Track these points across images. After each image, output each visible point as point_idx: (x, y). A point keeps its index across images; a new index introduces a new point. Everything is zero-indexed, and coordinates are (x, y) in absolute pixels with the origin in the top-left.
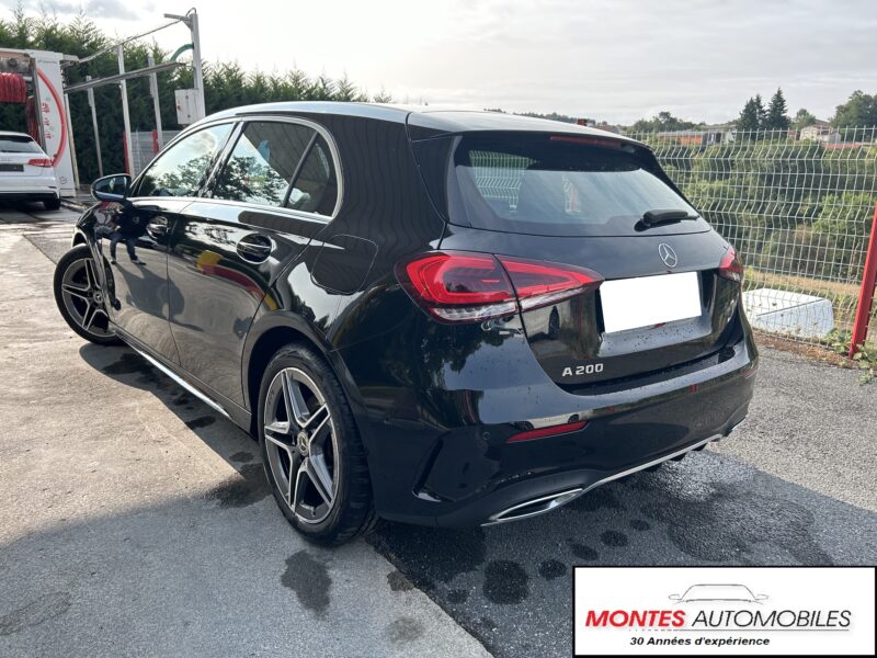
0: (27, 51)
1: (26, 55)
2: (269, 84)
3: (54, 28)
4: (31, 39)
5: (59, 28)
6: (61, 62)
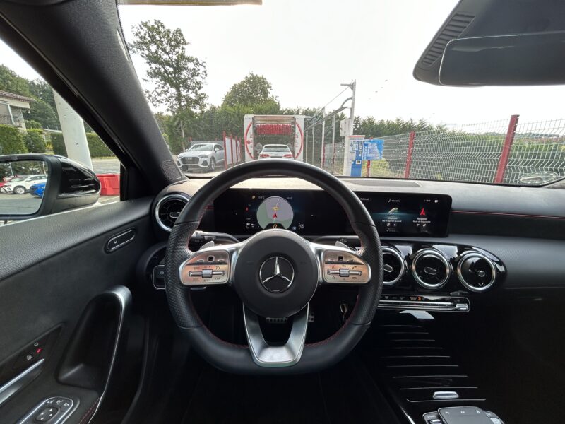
1: (294, 117)
6: (304, 119)
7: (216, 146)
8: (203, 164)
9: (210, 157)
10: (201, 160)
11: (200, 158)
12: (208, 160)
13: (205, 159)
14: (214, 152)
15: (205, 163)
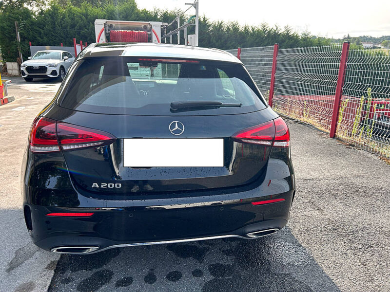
0: (150, 22)
1: (149, 24)
2: (250, 30)
3: (167, 12)
4: (159, 17)
5: (169, 12)
6: (162, 26)
7: (64, 54)
8: (51, 74)
9: (59, 67)
10: (50, 70)
11: (48, 68)
12: (57, 69)
13: (54, 69)
14: (63, 61)
15: (54, 72)
